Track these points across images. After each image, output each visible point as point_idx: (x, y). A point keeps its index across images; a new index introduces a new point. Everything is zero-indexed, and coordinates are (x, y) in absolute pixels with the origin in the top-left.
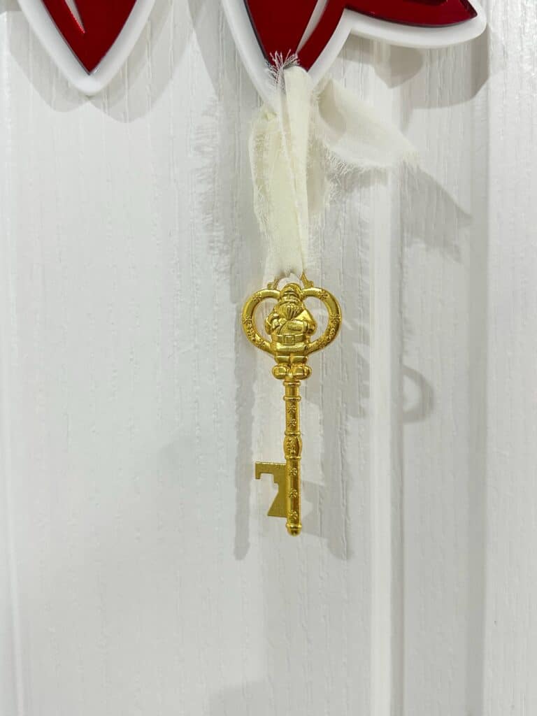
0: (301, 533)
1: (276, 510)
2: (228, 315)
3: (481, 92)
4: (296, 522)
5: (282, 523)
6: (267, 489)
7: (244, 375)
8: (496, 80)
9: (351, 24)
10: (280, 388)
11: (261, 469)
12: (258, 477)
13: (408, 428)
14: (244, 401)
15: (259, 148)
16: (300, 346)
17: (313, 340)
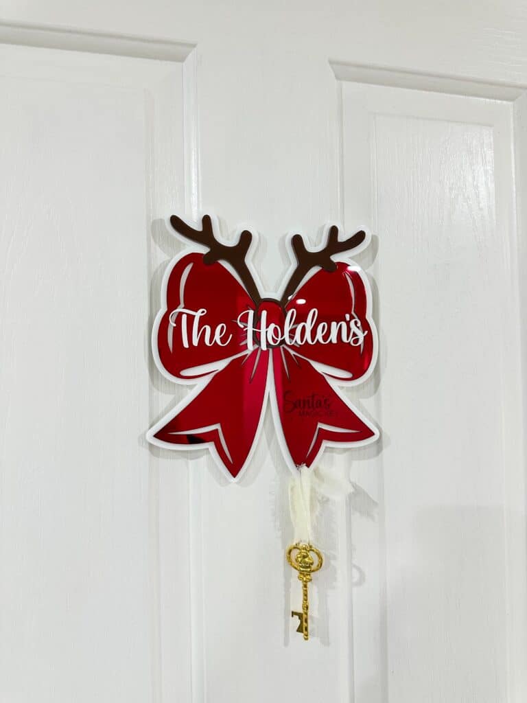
0: (309, 639)
1: (300, 630)
2: (282, 554)
3: (380, 455)
4: (307, 636)
5: (301, 635)
6: (296, 622)
7: (287, 577)
8: (385, 451)
9: (326, 444)
10: (301, 584)
11: (294, 614)
12: (292, 616)
13: (355, 590)
14: (287, 586)
15: (292, 489)
16: (309, 570)
17: (313, 567)
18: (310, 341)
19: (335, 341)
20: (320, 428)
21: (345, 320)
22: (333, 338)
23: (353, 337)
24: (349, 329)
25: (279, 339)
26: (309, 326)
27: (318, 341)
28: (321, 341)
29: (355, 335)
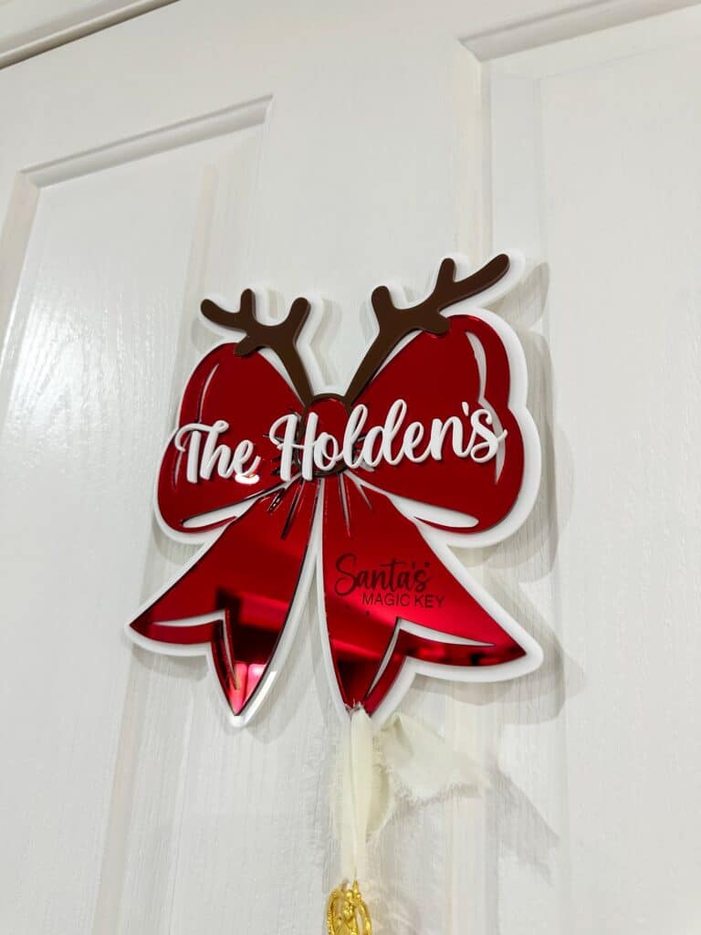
18: (388, 459)
19: (437, 455)
20: (401, 630)
21: (460, 414)
22: (435, 449)
23: (475, 444)
24: (467, 429)
25: (334, 459)
26: (389, 432)
27: (405, 456)
28: (410, 456)
29: (479, 439)
